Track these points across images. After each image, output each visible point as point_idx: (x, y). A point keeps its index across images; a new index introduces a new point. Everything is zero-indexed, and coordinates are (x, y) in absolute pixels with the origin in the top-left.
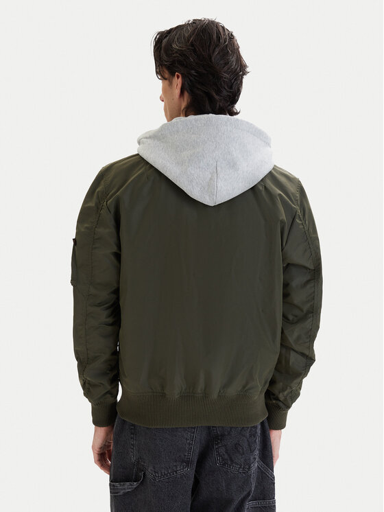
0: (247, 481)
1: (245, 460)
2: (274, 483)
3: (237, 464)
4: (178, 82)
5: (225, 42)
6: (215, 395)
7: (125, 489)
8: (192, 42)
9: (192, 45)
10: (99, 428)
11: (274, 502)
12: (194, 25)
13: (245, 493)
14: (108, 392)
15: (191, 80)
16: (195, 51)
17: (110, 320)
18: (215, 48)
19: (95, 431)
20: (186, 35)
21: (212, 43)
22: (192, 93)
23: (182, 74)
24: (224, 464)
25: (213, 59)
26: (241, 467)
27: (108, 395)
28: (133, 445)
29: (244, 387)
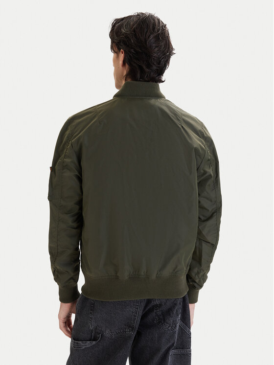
0: (172, 336)
1: (173, 321)
2: (191, 338)
3: (168, 324)
4: (122, 56)
5: (158, 31)
6: (154, 277)
7: (86, 345)
8: (134, 29)
9: (134, 31)
10: (64, 304)
11: (190, 351)
12: (138, 16)
13: (170, 344)
14: (72, 278)
15: (130, 56)
16: (135, 35)
17: (75, 225)
18: (150, 35)
19: (61, 306)
20: (132, 23)
21: (149, 31)
22: (130, 65)
23: (124, 51)
24: (159, 322)
25: (148, 42)
26: (170, 326)
27: (72, 280)
28: (91, 318)
29: (174, 270)
